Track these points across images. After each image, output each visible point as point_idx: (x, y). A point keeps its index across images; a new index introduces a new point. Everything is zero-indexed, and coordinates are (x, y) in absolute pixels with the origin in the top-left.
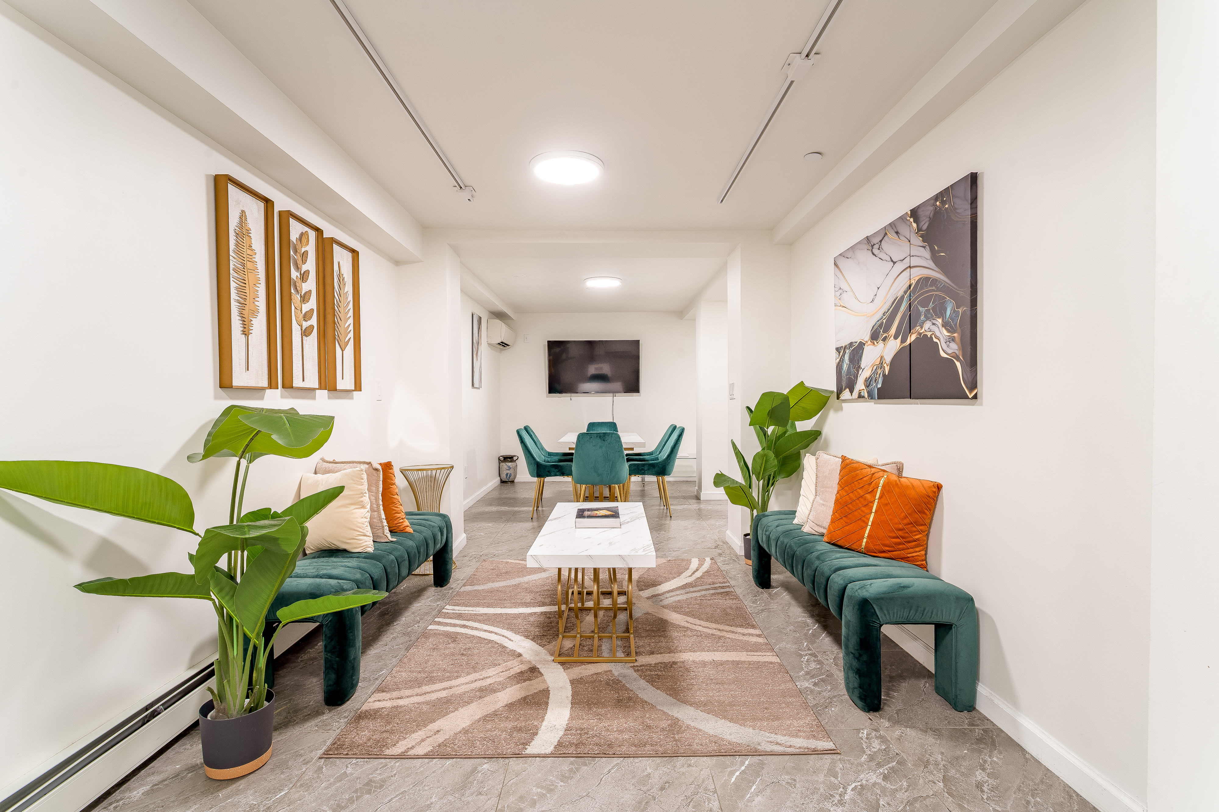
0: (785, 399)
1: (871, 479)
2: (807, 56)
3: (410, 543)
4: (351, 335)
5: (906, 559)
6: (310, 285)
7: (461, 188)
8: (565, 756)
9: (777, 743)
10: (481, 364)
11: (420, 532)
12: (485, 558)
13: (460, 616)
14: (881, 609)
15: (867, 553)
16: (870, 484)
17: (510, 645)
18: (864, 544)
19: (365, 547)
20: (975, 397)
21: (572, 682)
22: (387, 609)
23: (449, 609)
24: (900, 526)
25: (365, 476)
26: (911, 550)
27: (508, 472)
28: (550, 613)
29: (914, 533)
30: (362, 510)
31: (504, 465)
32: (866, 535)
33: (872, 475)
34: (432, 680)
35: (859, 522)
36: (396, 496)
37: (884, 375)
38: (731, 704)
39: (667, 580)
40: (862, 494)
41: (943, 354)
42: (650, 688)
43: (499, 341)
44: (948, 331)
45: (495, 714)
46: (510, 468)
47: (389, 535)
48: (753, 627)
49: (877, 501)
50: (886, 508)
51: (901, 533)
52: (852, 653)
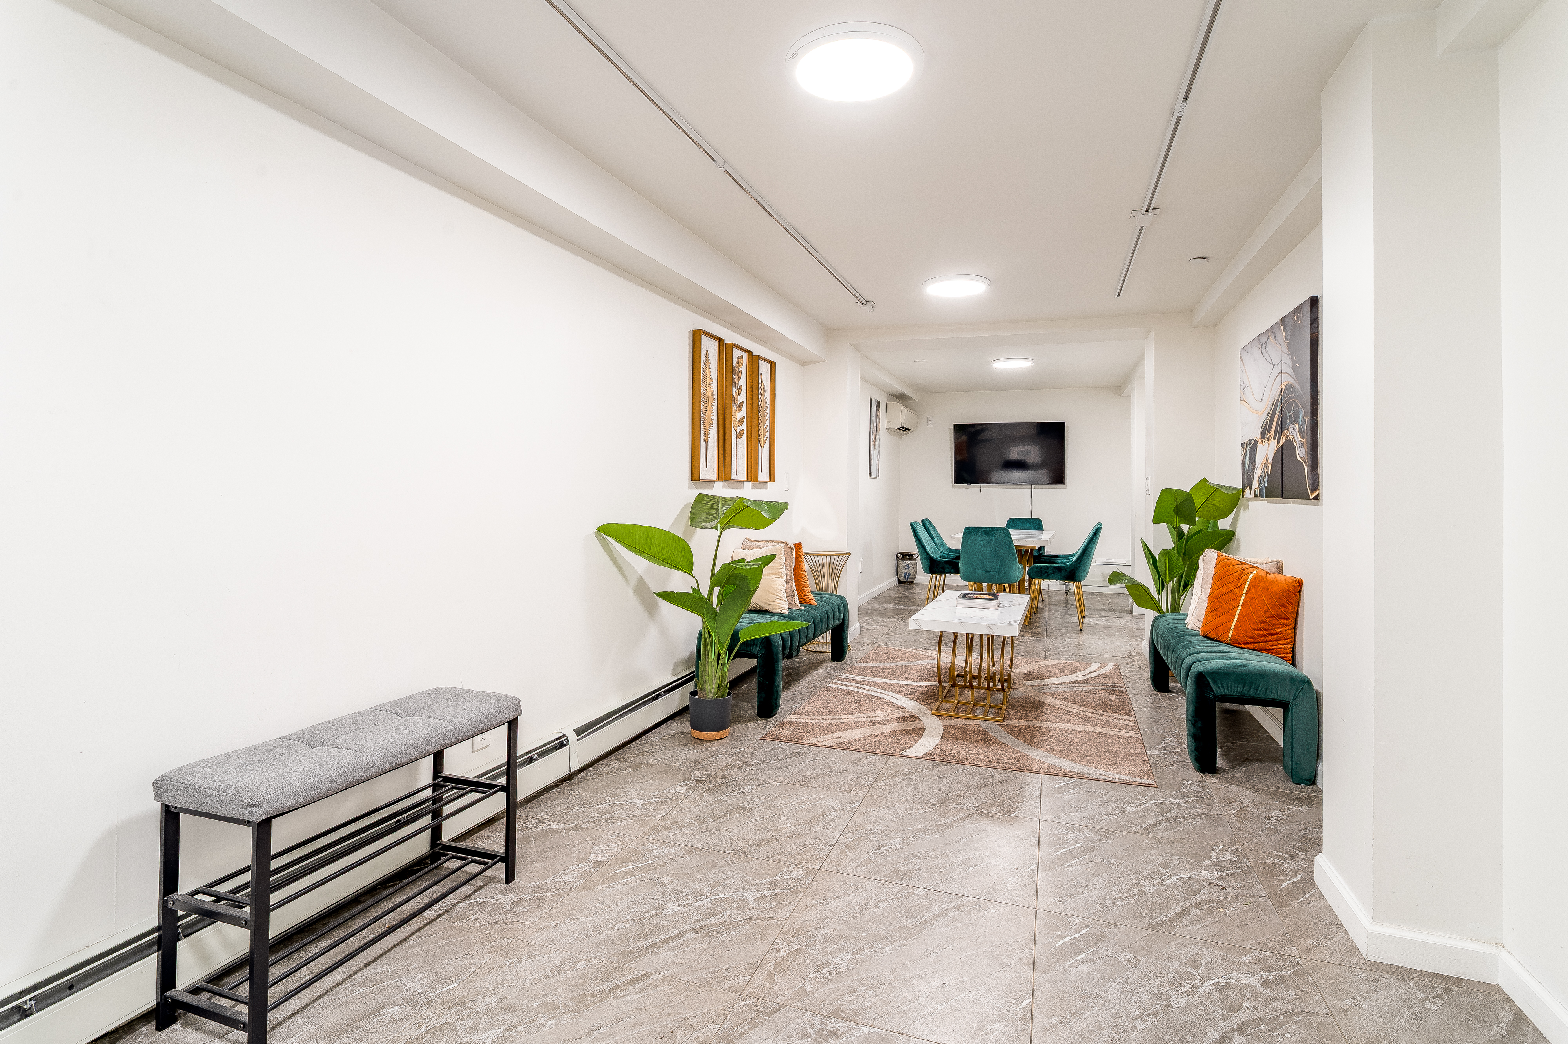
0: (1188, 498)
1: (1241, 574)
2: (1147, 211)
3: (815, 612)
4: (768, 434)
5: (1269, 651)
6: (742, 398)
7: (863, 303)
8: (931, 760)
9: (1106, 776)
10: (879, 451)
11: (822, 606)
12: (878, 645)
13: (854, 681)
14: (1215, 682)
15: (1234, 644)
16: (1239, 579)
17: (896, 702)
18: (1230, 635)
19: (782, 609)
20: (1317, 498)
21: (945, 727)
22: (793, 672)
23: (844, 675)
24: (1263, 619)
25: (783, 552)
26: (1275, 643)
27: (906, 571)
28: (934, 687)
29: (1278, 626)
30: (781, 579)
31: (903, 564)
32: (1233, 627)
33: (1243, 571)
34: (833, 713)
35: (1227, 615)
36: (804, 573)
37: (1268, 474)
38: (1077, 753)
39: (1056, 676)
40: (1231, 589)
41: (1299, 459)
42: (1010, 737)
43: (899, 426)
44: (1301, 437)
45: (881, 734)
46: (908, 567)
47: (798, 603)
48: (1129, 715)
49: (1244, 595)
50: (1252, 602)
51: (1263, 625)
52: (1190, 721)
